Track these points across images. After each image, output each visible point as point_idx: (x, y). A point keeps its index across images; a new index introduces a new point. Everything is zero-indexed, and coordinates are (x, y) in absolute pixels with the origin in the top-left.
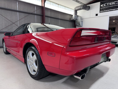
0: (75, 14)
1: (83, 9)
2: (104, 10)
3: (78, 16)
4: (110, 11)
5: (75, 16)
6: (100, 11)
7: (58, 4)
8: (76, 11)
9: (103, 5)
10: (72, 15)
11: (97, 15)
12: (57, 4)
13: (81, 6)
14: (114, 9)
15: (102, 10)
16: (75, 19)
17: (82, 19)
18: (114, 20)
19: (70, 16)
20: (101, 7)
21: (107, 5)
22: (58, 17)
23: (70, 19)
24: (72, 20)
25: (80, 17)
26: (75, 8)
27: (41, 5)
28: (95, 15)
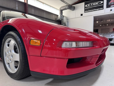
0: (60, 14)
1: (68, 9)
2: (88, 10)
3: (63, 16)
4: (94, 11)
5: (60, 16)
6: (85, 11)
7: (43, 3)
8: (61, 11)
9: (87, 6)
10: (58, 16)
11: (82, 15)
12: (41, 2)
13: (66, 6)
14: (97, 9)
15: (86, 10)
16: (61, 19)
17: (67, 19)
18: (97, 21)
19: (55, 16)
20: (85, 7)
21: (91, 5)
22: (43, 16)
23: (56, 19)
24: (57, 20)
25: (66, 17)
26: (61, 8)
27: (24, 1)
28: (80, 15)
